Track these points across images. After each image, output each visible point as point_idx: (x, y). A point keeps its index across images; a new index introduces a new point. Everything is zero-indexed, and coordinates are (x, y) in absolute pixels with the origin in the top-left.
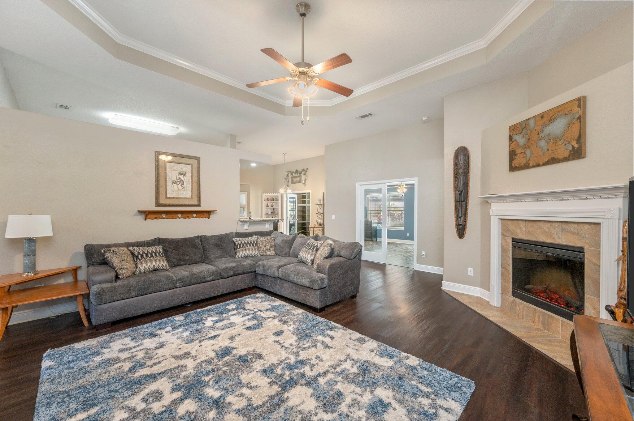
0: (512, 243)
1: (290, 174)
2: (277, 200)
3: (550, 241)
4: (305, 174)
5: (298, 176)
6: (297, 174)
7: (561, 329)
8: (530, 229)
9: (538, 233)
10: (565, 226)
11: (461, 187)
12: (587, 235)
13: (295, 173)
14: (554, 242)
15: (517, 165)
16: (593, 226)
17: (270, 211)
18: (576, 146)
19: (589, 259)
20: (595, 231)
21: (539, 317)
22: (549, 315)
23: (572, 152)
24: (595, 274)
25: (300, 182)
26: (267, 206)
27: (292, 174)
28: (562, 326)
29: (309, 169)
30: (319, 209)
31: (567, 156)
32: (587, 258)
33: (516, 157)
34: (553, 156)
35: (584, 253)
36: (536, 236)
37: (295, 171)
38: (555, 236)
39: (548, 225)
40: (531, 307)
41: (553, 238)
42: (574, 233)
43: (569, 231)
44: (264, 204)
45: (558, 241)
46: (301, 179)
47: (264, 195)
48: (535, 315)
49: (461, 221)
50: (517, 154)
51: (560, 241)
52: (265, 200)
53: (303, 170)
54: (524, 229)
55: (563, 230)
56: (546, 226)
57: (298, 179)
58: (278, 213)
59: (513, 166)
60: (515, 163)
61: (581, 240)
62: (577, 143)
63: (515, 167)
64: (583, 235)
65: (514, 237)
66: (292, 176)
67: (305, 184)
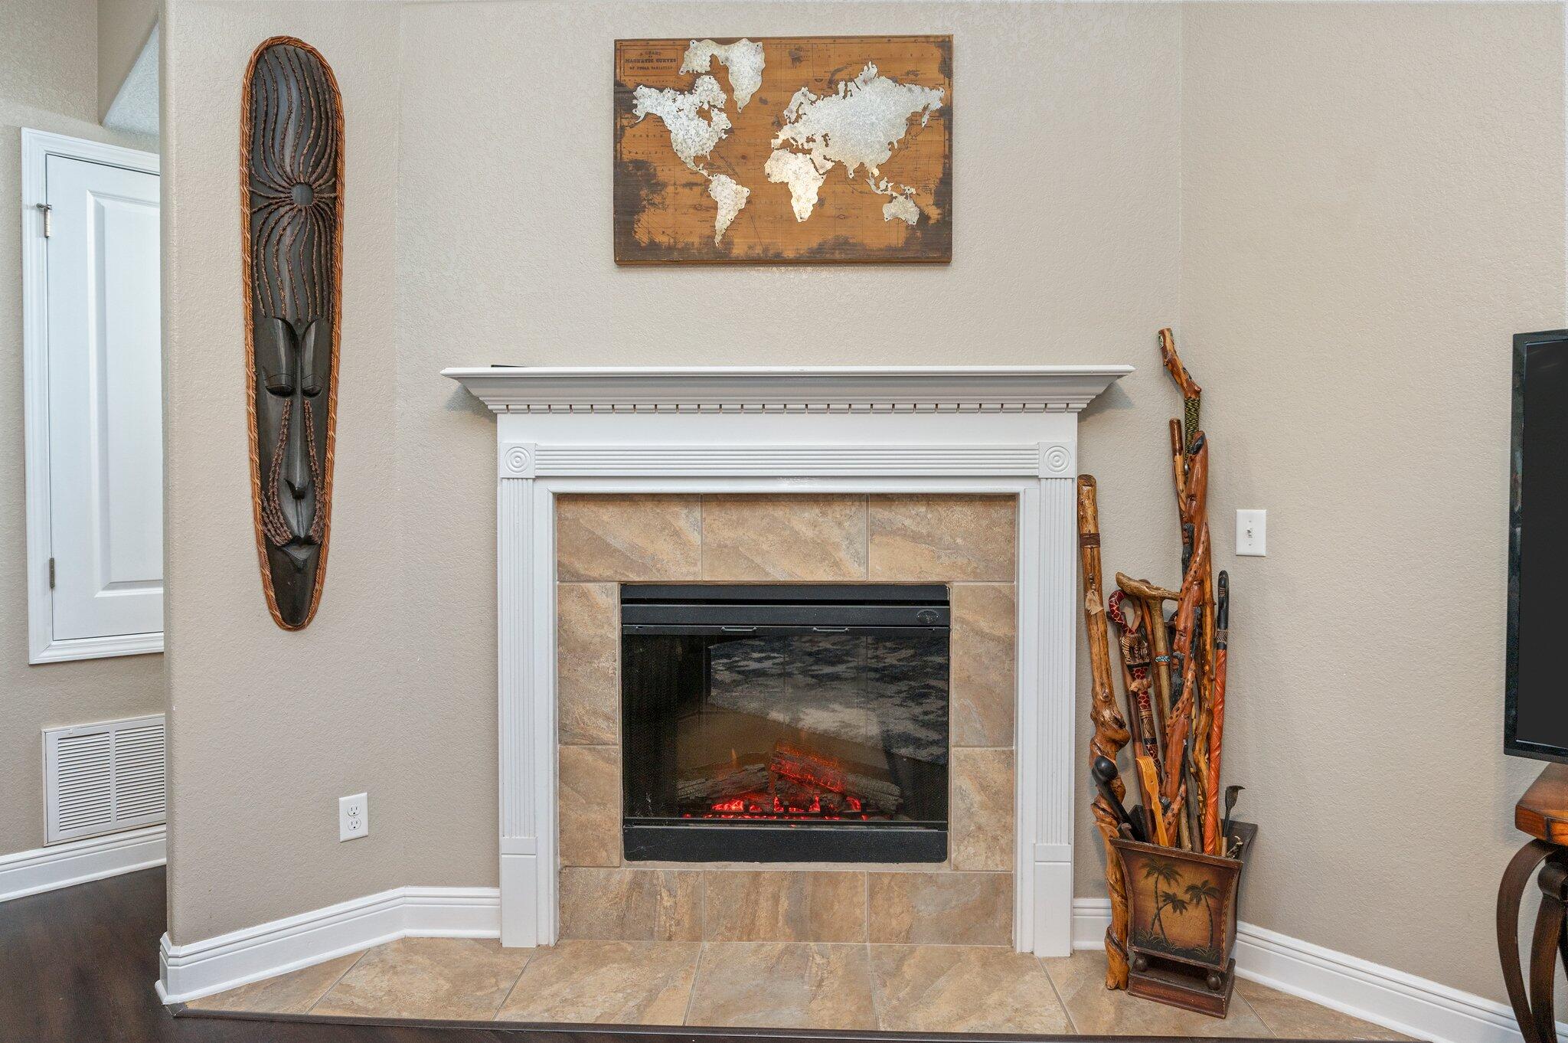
0: (623, 611)
3: (820, 574)
7: (871, 906)
8: (727, 535)
9: (765, 547)
10: (881, 513)
11: (287, 302)
12: (959, 541)
14: (839, 579)
15: (662, 239)
16: (979, 508)
18: (934, 213)
19: (968, 623)
20: (984, 523)
21: (776, 899)
22: (817, 876)
23: (919, 234)
24: (987, 668)
28: (872, 895)
31: (901, 243)
32: (963, 621)
33: (657, 199)
34: (843, 231)
35: (947, 603)
36: (758, 560)
38: (842, 554)
39: (811, 513)
40: (735, 874)
41: (836, 564)
42: (916, 538)
43: (898, 529)
45: (855, 573)
48: (756, 902)
49: (295, 516)
50: (664, 185)
51: (863, 569)
54: (695, 538)
55: (874, 530)
56: (802, 520)
59: (642, 236)
60: (651, 225)
61: (939, 557)
62: (937, 204)
63: (653, 246)
64: (947, 539)
65: (634, 577)
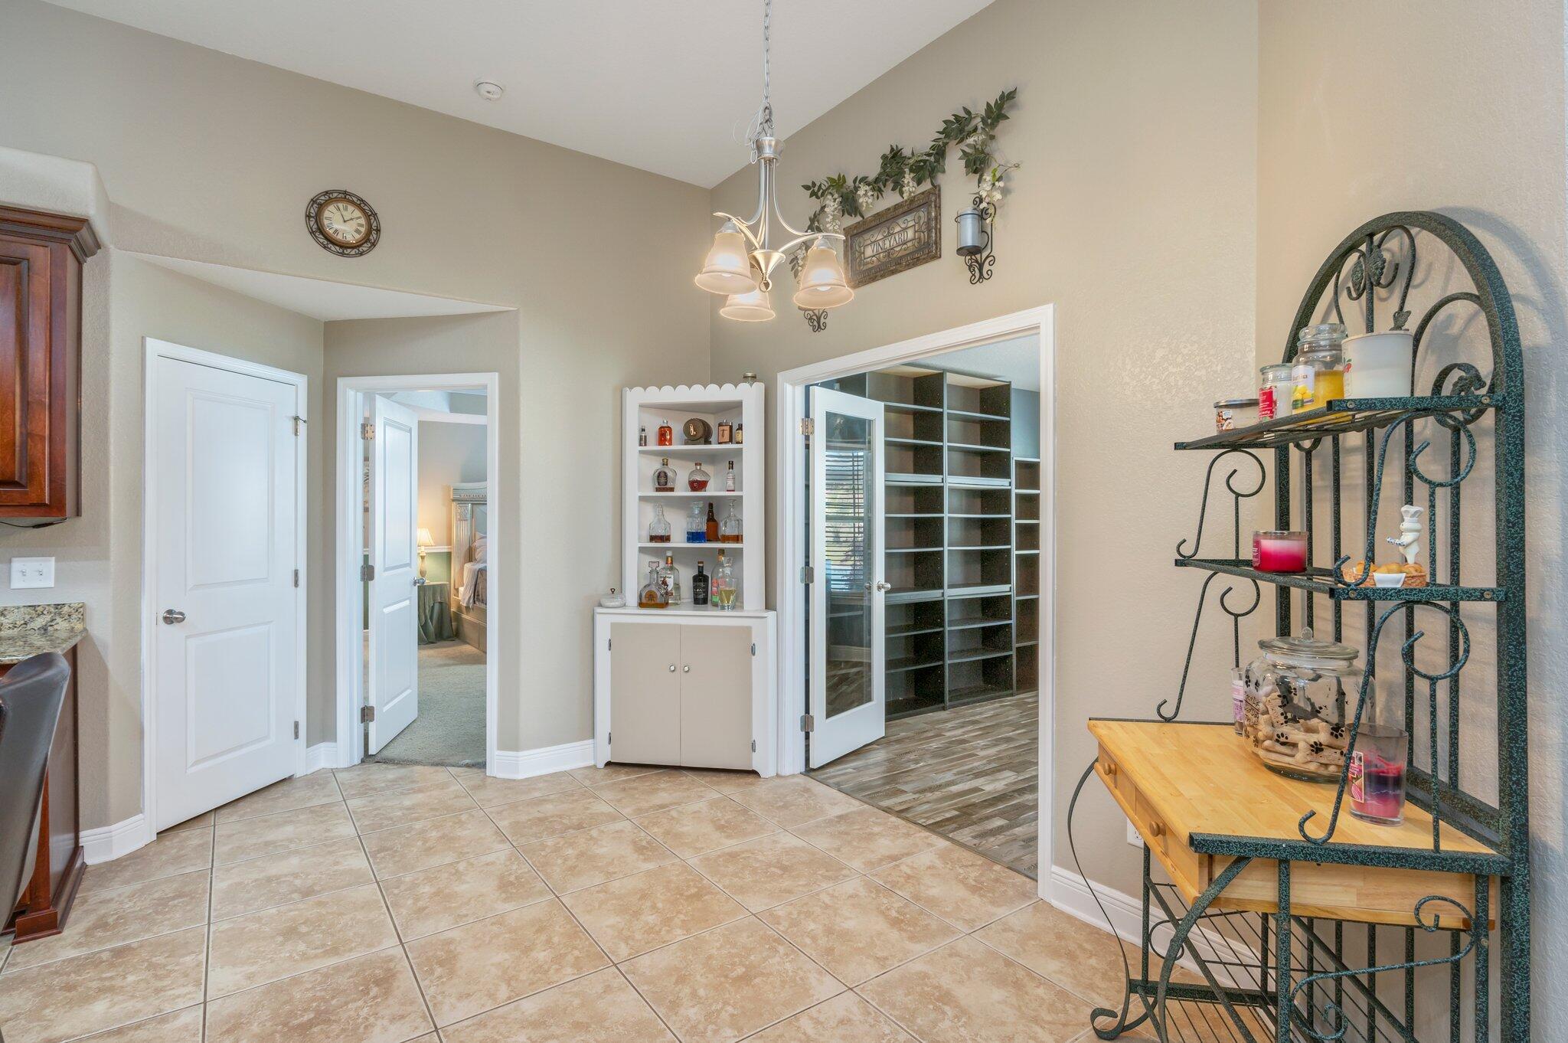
1: (832, 204)
2: (733, 434)
4: (977, 164)
5: (910, 207)
6: (898, 186)
13: (877, 185)
17: (678, 526)
25: (926, 251)
26: (662, 482)
27: (850, 204)
29: (1021, 97)
30: (1221, 502)
37: (873, 170)
44: (639, 469)
46: (933, 226)
47: (636, 397)
52: (643, 441)
53: (957, 127)
57: (905, 232)
58: (738, 539)
66: (850, 221)
67: (976, 256)
